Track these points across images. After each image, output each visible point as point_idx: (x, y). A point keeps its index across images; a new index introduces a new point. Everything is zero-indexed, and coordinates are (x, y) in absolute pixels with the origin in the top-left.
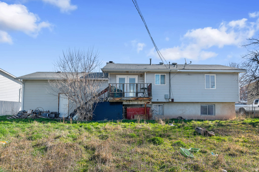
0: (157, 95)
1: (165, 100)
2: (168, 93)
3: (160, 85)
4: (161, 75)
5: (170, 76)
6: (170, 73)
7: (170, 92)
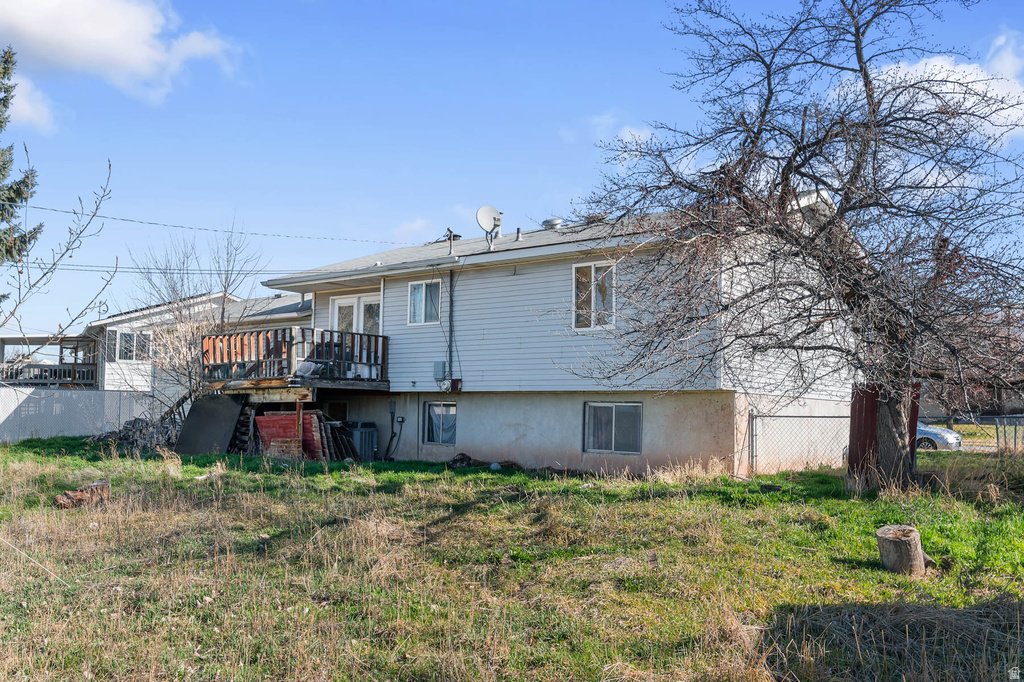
0: (412, 365)
1: (435, 384)
2: (445, 358)
3: (423, 323)
4: (427, 285)
5: (451, 286)
6: (452, 274)
7: (451, 352)
